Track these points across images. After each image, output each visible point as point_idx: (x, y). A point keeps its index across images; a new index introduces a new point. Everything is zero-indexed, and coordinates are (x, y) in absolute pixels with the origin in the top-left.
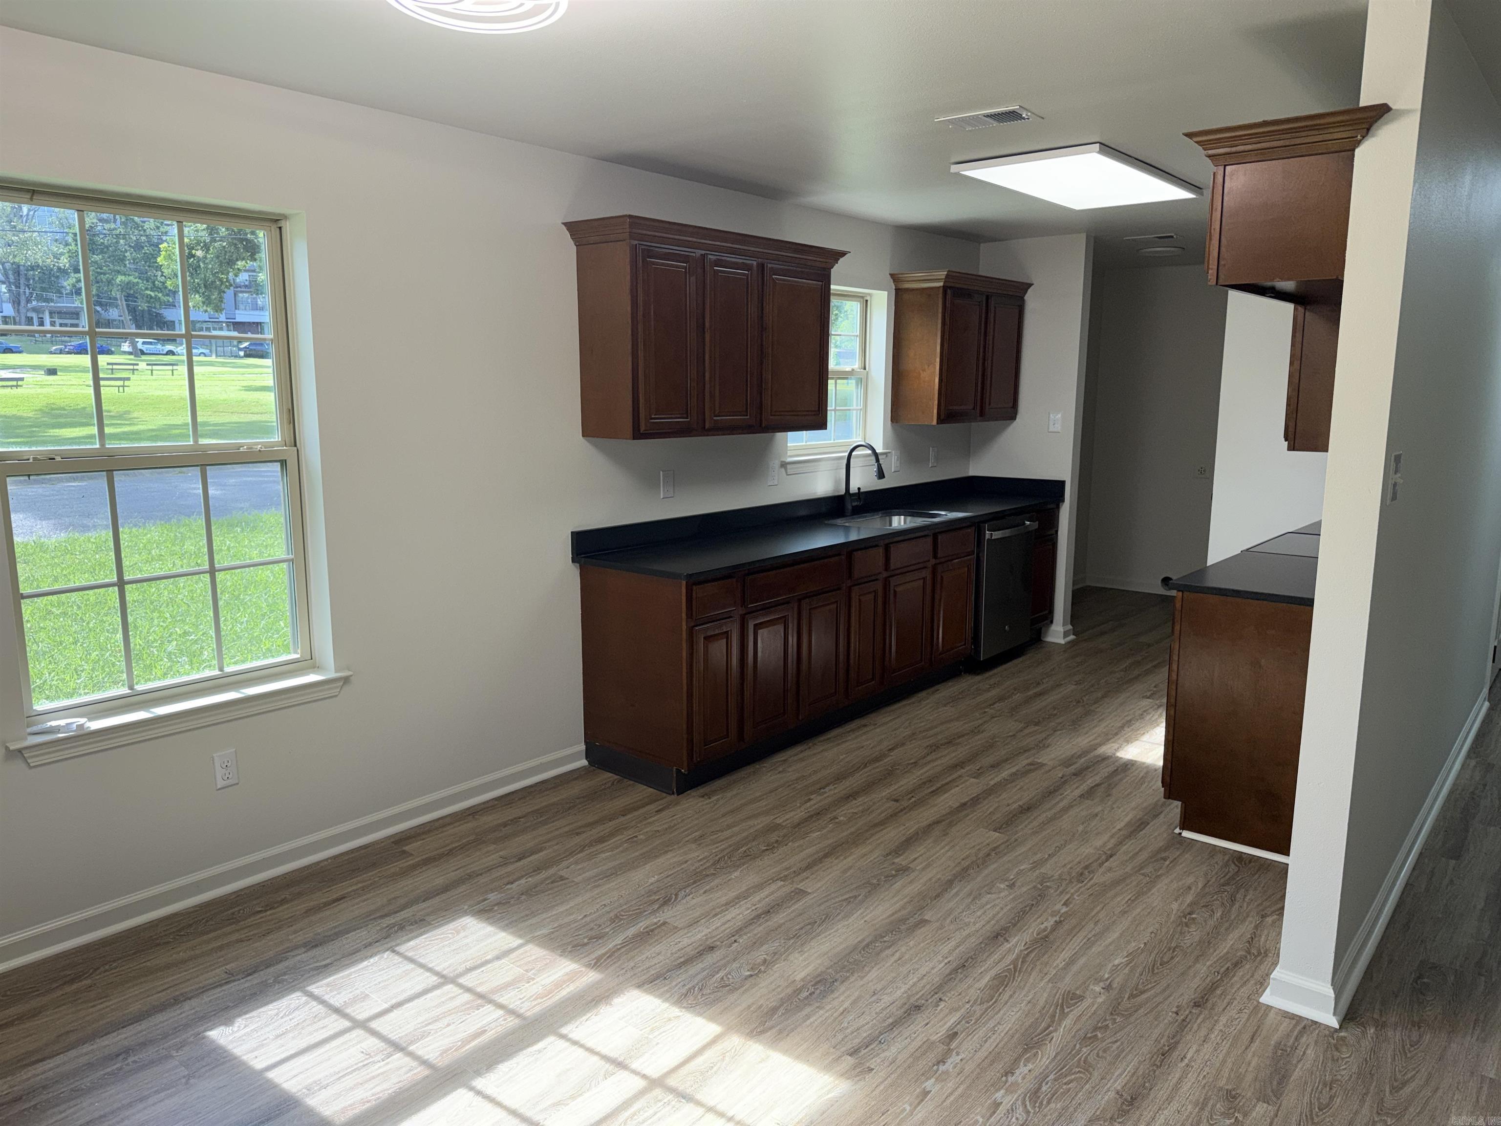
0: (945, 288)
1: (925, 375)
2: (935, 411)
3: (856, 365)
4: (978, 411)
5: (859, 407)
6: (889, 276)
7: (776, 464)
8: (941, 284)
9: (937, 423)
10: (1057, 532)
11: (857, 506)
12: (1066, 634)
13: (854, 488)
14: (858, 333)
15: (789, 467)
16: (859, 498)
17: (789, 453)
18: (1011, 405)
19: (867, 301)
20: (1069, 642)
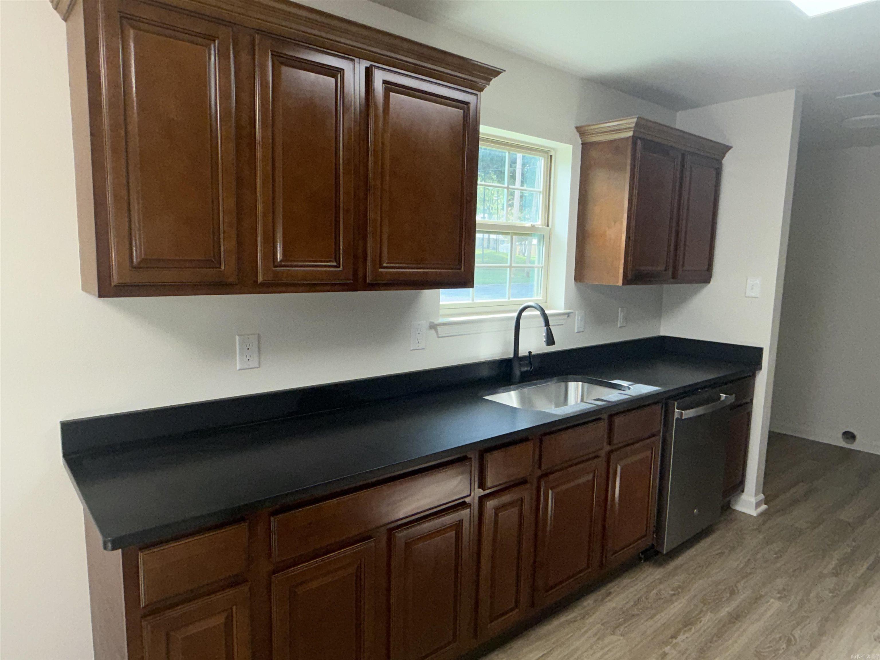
0: (634, 139)
1: (611, 233)
2: (621, 271)
3: (539, 223)
4: (670, 273)
5: (541, 265)
6: (575, 130)
7: (424, 324)
8: (631, 134)
9: (624, 284)
10: (752, 400)
11: (527, 371)
12: (758, 505)
13: (523, 352)
14: (541, 190)
15: (439, 328)
16: (530, 363)
17: (441, 312)
18: (706, 267)
19: (551, 156)
20: (761, 514)
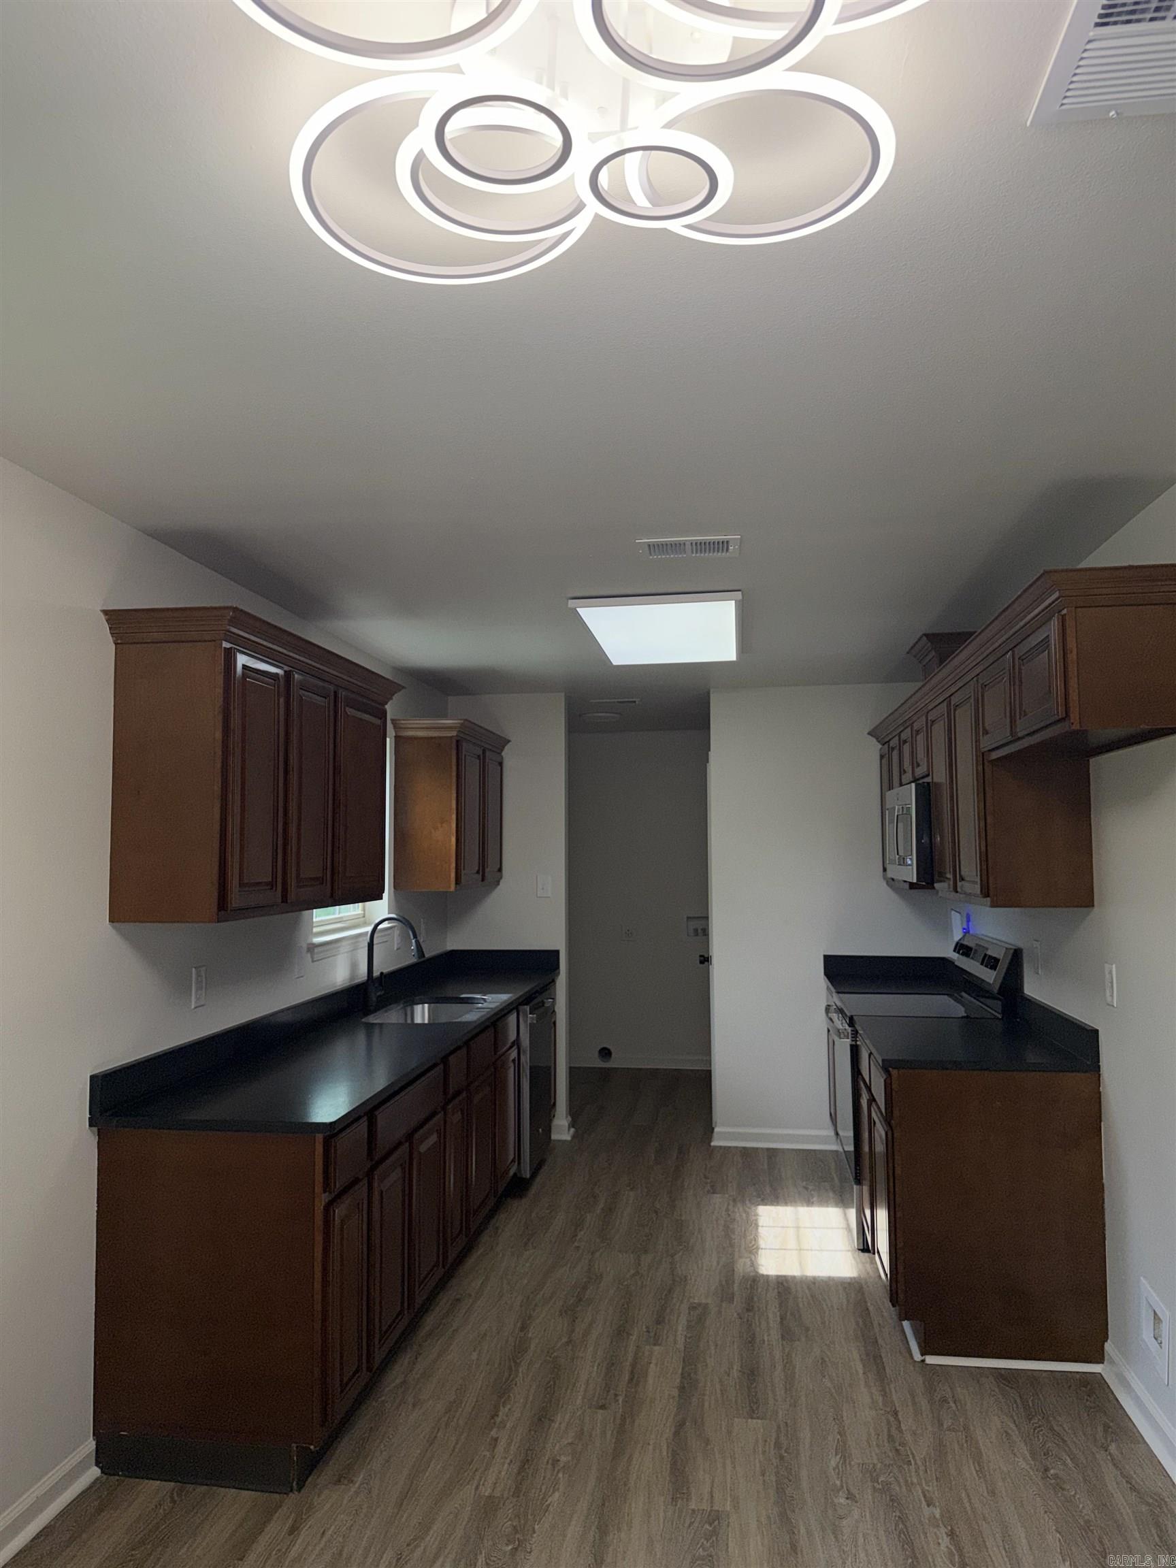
0: (458, 739)
1: (438, 834)
2: (453, 875)
4: (481, 875)
6: (391, 721)
7: (303, 946)
8: (455, 733)
9: (456, 889)
11: (380, 996)
12: (567, 1127)
15: (315, 951)
16: (382, 983)
17: (314, 932)
18: (498, 867)
20: (574, 1137)
